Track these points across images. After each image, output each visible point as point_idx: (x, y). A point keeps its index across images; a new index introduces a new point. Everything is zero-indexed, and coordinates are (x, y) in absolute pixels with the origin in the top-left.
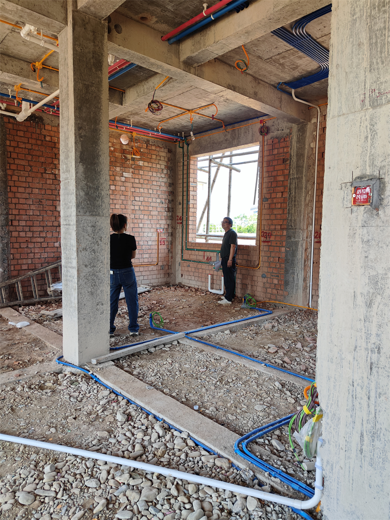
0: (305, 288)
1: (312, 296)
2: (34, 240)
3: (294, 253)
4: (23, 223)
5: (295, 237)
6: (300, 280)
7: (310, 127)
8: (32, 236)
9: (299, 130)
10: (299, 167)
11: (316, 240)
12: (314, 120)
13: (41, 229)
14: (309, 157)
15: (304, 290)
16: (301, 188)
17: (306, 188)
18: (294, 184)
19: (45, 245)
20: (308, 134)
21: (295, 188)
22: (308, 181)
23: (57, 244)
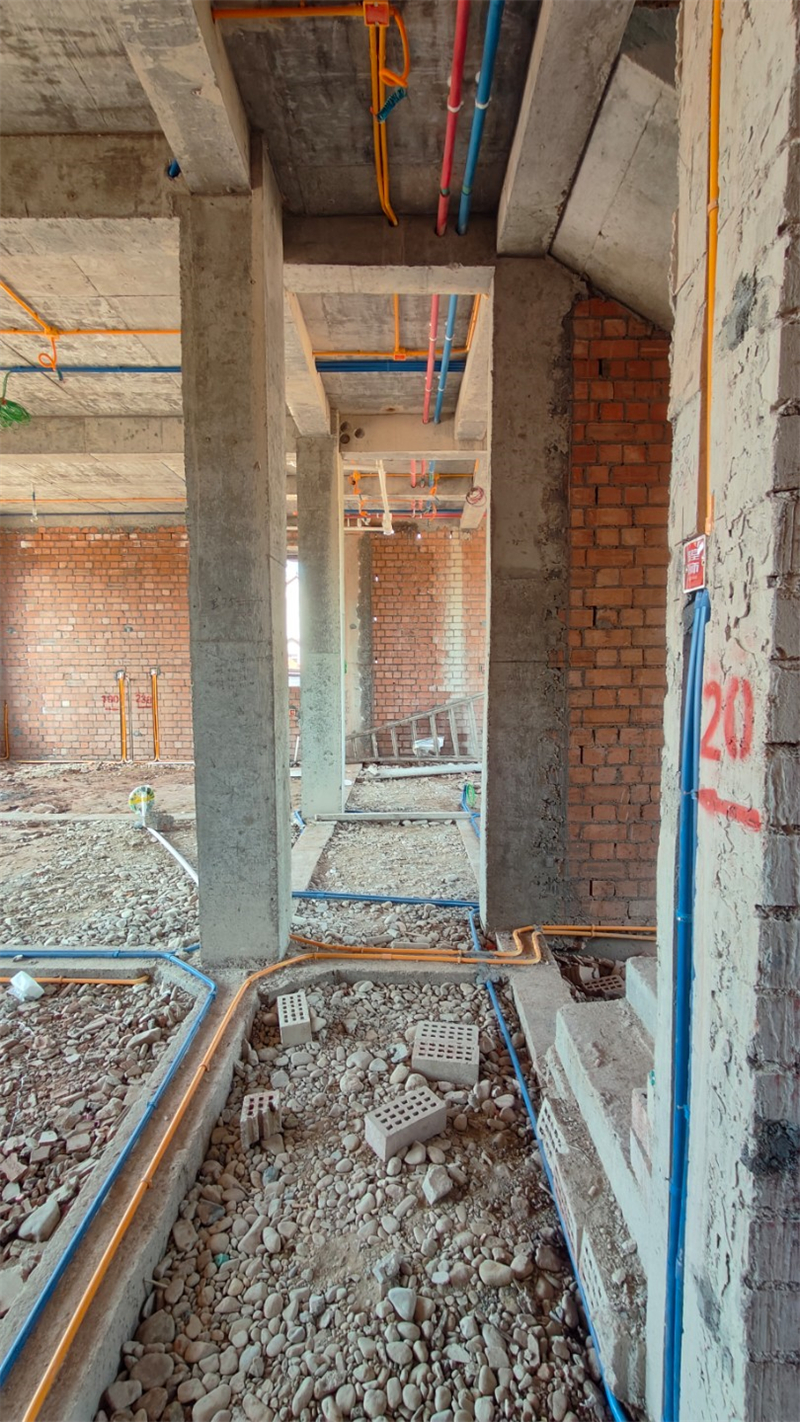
2: (403, 682)
4: (389, 661)
8: (400, 677)
13: (412, 668)
19: (416, 689)
23: (432, 688)
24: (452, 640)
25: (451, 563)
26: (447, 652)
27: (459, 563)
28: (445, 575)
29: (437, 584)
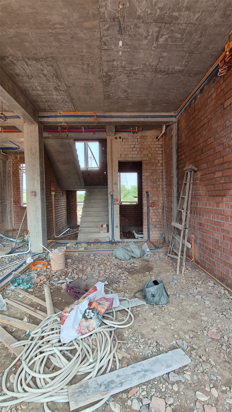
0: (11, 221)
1: (14, 224)
3: (5, 209)
5: (5, 203)
6: (9, 219)
7: (7, 163)
9: (3, 163)
10: (4, 177)
11: (14, 203)
12: (9, 160)
14: (8, 173)
15: (11, 222)
16: (6, 184)
17: (8, 184)
18: (3, 183)
20: (7, 164)
21: (3, 184)
22: (8, 182)
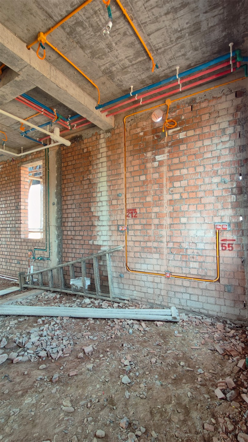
2: (76, 238)
4: (69, 224)
8: (74, 234)
13: (80, 228)
19: (82, 242)
23: (91, 242)
24: (102, 209)
25: (99, 156)
26: (99, 217)
27: (104, 154)
28: (97, 164)
29: (93, 172)
